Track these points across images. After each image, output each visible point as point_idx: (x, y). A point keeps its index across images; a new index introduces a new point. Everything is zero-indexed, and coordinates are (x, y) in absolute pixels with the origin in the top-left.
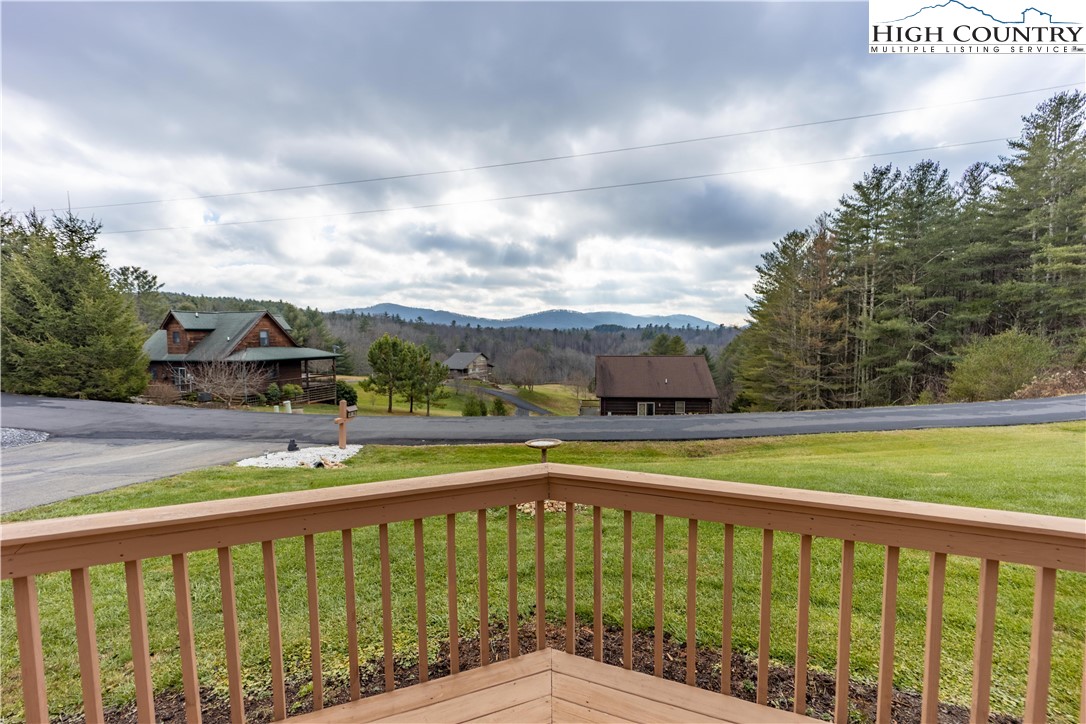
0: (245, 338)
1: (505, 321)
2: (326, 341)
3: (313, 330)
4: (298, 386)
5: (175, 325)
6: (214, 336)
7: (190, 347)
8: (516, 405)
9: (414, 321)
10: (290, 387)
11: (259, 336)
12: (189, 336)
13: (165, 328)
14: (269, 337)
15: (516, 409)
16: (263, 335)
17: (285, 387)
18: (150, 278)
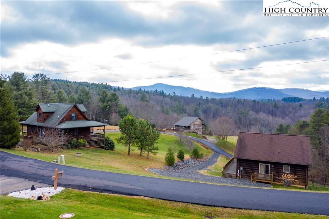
0: (65, 117)
1: (226, 94)
2: (120, 108)
3: (113, 103)
4: (85, 140)
5: (40, 110)
6: (54, 114)
7: (45, 120)
8: (213, 150)
9: (171, 94)
10: (81, 141)
11: (71, 115)
12: (44, 115)
13: (36, 111)
14: (76, 116)
15: (213, 152)
16: (73, 115)
17: (79, 141)
18: (47, 79)
